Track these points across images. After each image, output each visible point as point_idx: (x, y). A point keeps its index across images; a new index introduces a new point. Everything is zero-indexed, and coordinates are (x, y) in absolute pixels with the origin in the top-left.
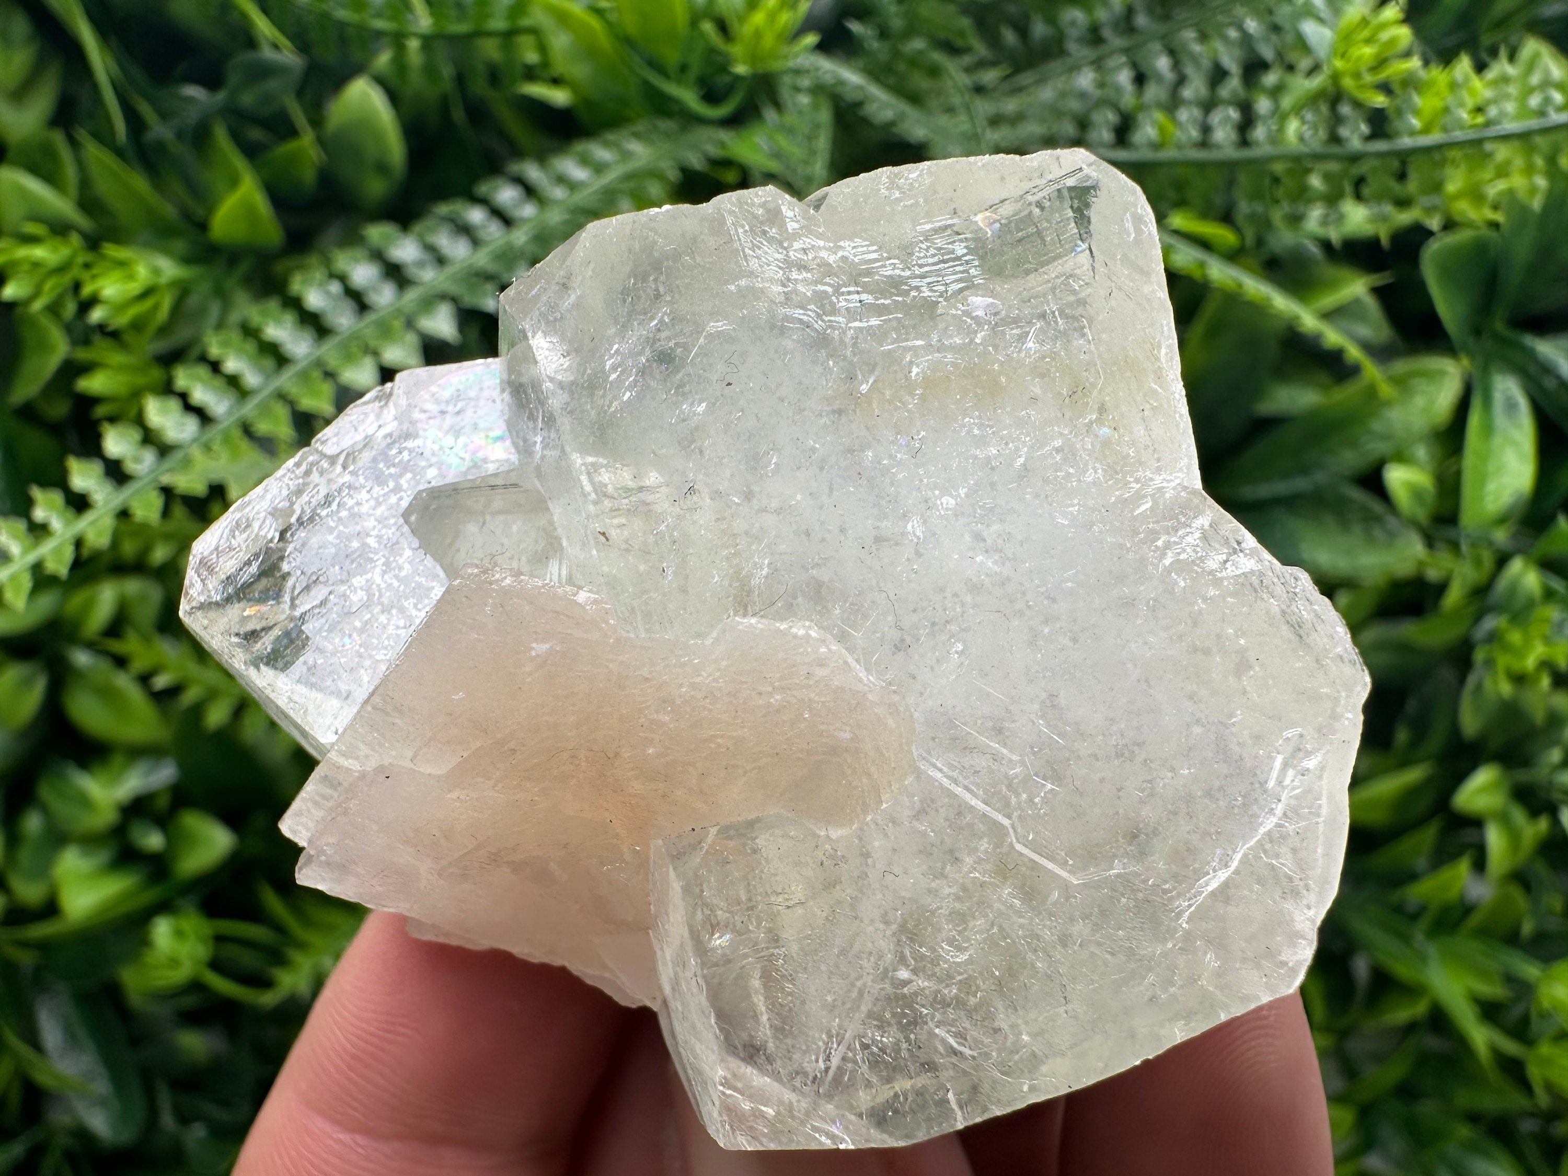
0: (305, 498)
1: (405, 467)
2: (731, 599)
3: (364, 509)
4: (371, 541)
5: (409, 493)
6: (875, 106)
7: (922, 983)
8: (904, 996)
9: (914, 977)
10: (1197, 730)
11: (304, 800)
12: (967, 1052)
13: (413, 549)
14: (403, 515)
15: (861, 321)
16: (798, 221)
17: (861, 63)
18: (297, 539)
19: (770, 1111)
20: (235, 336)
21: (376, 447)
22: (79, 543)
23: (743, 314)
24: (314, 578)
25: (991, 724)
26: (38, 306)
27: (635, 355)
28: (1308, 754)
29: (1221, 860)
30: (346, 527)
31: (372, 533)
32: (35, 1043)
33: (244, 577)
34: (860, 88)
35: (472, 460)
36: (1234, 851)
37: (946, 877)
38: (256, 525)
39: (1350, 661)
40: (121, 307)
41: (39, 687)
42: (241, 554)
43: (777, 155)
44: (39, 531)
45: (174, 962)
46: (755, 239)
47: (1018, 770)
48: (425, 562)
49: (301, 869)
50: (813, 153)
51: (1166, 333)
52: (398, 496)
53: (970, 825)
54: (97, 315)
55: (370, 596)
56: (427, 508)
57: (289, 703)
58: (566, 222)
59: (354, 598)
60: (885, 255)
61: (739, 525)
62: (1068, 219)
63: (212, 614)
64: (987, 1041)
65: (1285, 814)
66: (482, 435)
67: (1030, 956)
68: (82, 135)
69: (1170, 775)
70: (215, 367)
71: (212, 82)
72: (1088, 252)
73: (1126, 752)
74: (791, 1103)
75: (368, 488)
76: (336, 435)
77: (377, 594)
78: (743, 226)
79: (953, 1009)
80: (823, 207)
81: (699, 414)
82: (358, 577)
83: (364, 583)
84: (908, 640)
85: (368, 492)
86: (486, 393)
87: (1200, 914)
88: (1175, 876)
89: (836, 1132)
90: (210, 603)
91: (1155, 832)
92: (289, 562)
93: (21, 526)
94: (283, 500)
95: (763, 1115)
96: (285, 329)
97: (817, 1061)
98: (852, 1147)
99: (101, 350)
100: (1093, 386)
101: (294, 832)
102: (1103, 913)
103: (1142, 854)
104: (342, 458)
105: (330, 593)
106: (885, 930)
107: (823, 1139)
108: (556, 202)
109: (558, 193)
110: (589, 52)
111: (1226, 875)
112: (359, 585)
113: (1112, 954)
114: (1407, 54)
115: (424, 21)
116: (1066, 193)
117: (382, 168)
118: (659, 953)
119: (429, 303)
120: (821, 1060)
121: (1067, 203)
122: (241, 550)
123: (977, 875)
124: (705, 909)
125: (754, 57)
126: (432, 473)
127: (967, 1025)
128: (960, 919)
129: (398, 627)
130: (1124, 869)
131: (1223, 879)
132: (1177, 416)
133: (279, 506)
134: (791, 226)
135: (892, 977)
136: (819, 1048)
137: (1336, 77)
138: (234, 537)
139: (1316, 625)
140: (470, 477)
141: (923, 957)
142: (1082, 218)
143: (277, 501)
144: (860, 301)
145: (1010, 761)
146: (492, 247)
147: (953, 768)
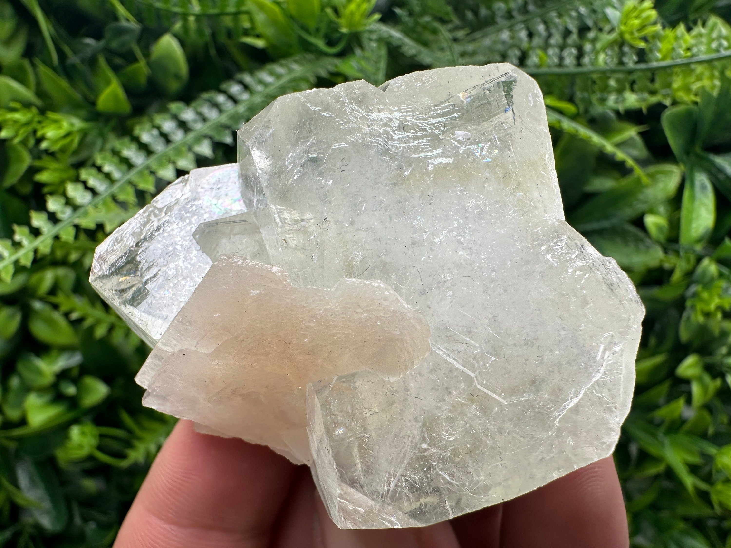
0: (148, 227)
1: (194, 213)
2: (344, 270)
3: (175, 233)
4: (178, 247)
5: (196, 225)
6: (407, 47)
7: (433, 450)
8: (425, 457)
9: (429, 448)
10: (563, 333)
11: (147, 366)
12: (454, 482)
13: (197, 250)
14: (192, 235)
15: (405, 144)
16: (375, 97)
18: (144, 246)
19: (362, 510)
20: (108, 154)
21: (180, 204)
22: (36, 251)
23: (350, 139)
24: (151, 264)
25: (466, 329)
26: (16, 141)
27: (300, 158)
28: (615, 344)
29: (574, 393)
30: (166, 240)
31: (178, 243)
32: (15, 483)
33: (119, 264)
34: (400, 39)
35: (225, 210)
36: (581, 390)
37: (445, 401)
38: (125, 239)
39: (635, 301)
40: (55, 141)
41: (18, 319)
42: (118, 253)
43: (362, 70)
44: (17, 245)
45: (80, 446)
47: (478, 351)
48: (203, 256)
49: (144, 399)
50: (378, 69)
51: (548, 149)
52: (191, 226)
53: (456, 377)
54: (44, 145)
55: (177, 271)
56: (204, 232)
57: (139, 321)
58: (262, 102)
59: (170, 273)
61: (348, 236)
62: (502, 96)
63: (104, 281)
64: (464, 478)
65: (605, 372)
66: (230, 199)
67: (484, 438)
68: (37, 61)
69: (550, 354)
70: (99, 169)
71: (98, 36)
72: (512, 111)
73: (530, 343)
74: (372, 506)
75: (177, 223)
76: (162, 198)
77: (180, 271)
79: (448, 462)
80: (387, 90)
81: (329, 185)
82: (172, 264)
83: (175, 266)
84: (427, 290)
85: (177, 225)
86: (231, 180)
87: (565, 419)
88: (553, 401)
89: (393, 520)
90: (104, 275)
91: (543, 381)
92: (140, 257)
93: (9, 243)
94: (138, 228)
95: (358, 512)
96: (132, 151)
97: (384, 486)
98: (400, 527)
99: (46, 161)
100: (514, 173)
101: (142, 382)
102: (519, 419)
103: (538, 391)
104: (165, 209)
105: (159, 270)
106: (416, 426)
107: (387, 523)
108: (258, 92)
109: (259, 88)
110: (274, 22)
111: (577, 401)
112: (172, 267)
113: (523, 437)
114: (655, 23)
115: (196, 8)
116: (501, 84)
117: (177, 76)
118: (311, 437)
119: (199, 139)
120: (386, 487)
121: (502, 88)
122: (118, 251)
123: (459, 400)
124: (332, 416)
125: (350, 25)
126: (206, 216)
127: (455, 470)
128: (451, 420)
129: (190, 286)
130: (529, 397)
131: (575, 402)
132: (553, 186)
133: (136, 231)
135: (419, 447)
136: (385, 480)
137: (621, 34)
138: (115, 245)
139: (620, 285)
140: (223, 217)
141: (434, 438)
142: (509, 96)
143: (134, 229)
145: (475, 346)
146: (228, 113)
147: (447, 349)
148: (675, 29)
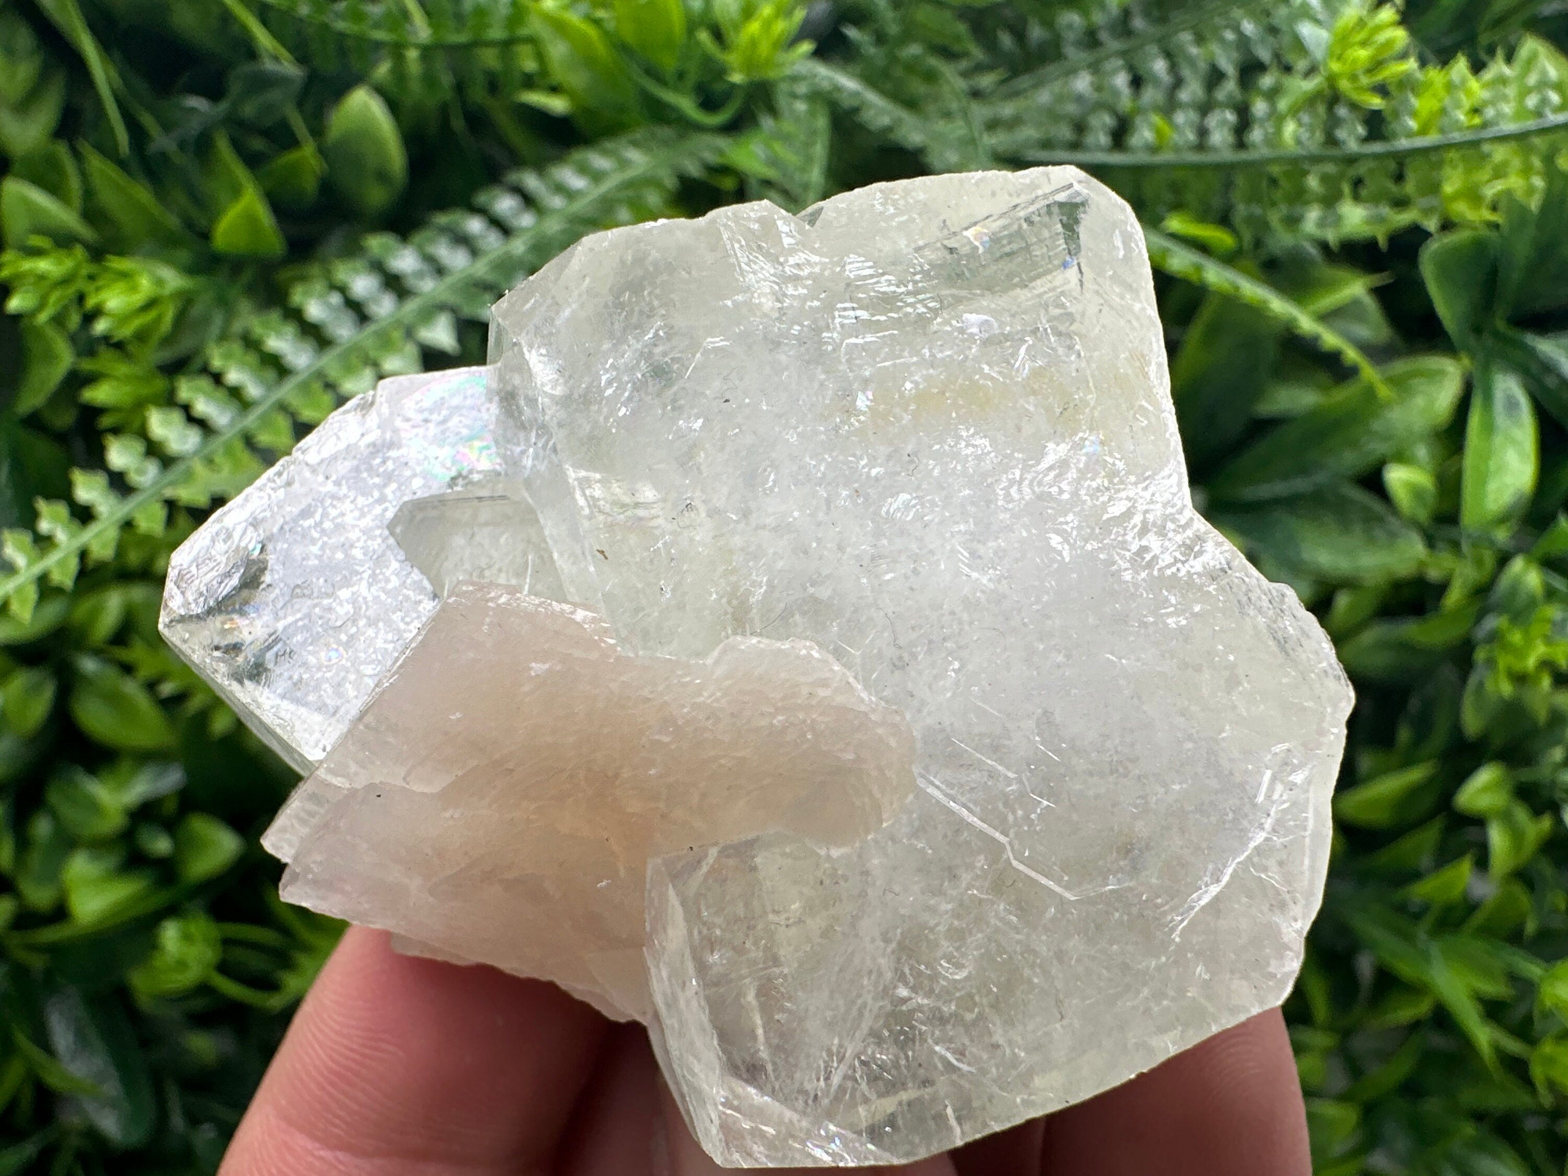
1: (389, 477)
2: (729, 616)
4: (356, 553)
5: (393, 503)
6: (872, 112)
7: (922, 1001)
8: (903, 1013)
9: (913, 995)
10: (1189, 745)
12: (965, 1067)
13: (400, 561)
14: (388, 527)
15: (857, 337)
16: (793, 237)
17: (858, 69)
19: (770, 1130)
20: (236, 347)
22: (83, 555)
23: (740, 329)
25: (988, 741)
26: (43, 317)
27: (631, 370)
28: (1295, 769)
29: (1212, 874)
31: (357, 545)
32: (44, 1042)
34: (857, 94)
36: (1225, 866)
37: (944, 894)
39: (1335, 676)
40: (124, 318)
41: (48, 693)
43: (774, 162)
44: (43, 542)
45: (182, 965)
46: (751, 254)
47: (1014, 787)
48: (412, 575)
49: (283, 886)
50: (809, 159)
51: (1156, 351)
53: (968, 843)
54: (101, 326)
55: (357, 608)
56: (412, 519)
57: (276, 720)
58: (563, 232)
59: (341, 611)
60: (880, 271)
61: (737, 541)
62: (1058, 235)
64: (986, 1057)
65: (1273, 828)
67: (1027, 972)
68: (86, 149)
69: (1163, 790)
70: (217, 378)
71: (215, 93)
72: (1076, 268)
73: (1121, 768)
74: (791, 1122)
77: (363, 607)
78: (739, 242)
79: (952, 1025)
80: (818, 223)
81: (695, 430)
82: (345, 590)
83: (350, 595)
84: (906, 657)
87: (1193, 929)
88: (1168, 891)
89: (836, 1150)
91: (1149, 848)
93: (26, 537)
95: (762, 1134)
96: (287, 340)
97: (817, 1080)
98: (851, 1164)
99: (106, 361)
100: (1085, 403)
102: (1098, 927)
103: (1137, 869)
106: (885, 949)
107: (823, 1157)
108: (553, 211)
109: (557, 202)
110: (587, 60)
111: (1218, 889)
112: (346, 597)
113: (1108, 969)
114: (1404, 56)
115: (422, 30)
116: (1056, 209)
117: (382, 176)
118: (653, 970)
119: (429, 313)
120: (821, 1079)
121: (1058, 219)
123: (975, 892)
124: (702, 928)
125: (750, 65)
127: (966, 1040)
128: (958, 936)
129: (385, 641)
130: (1119, 884)
131: (1214, 893)
132: (1167, 434)
134: (787, 241)
135: (892, 996)
136: (819, 1066)
137: (1332, 80)
141: (920, 973)
142: (1072, 234)
144: (856, 318)
145: (1006, 777)
146: (492, 256)
147: (951, 785)
148: (1447, 67)
